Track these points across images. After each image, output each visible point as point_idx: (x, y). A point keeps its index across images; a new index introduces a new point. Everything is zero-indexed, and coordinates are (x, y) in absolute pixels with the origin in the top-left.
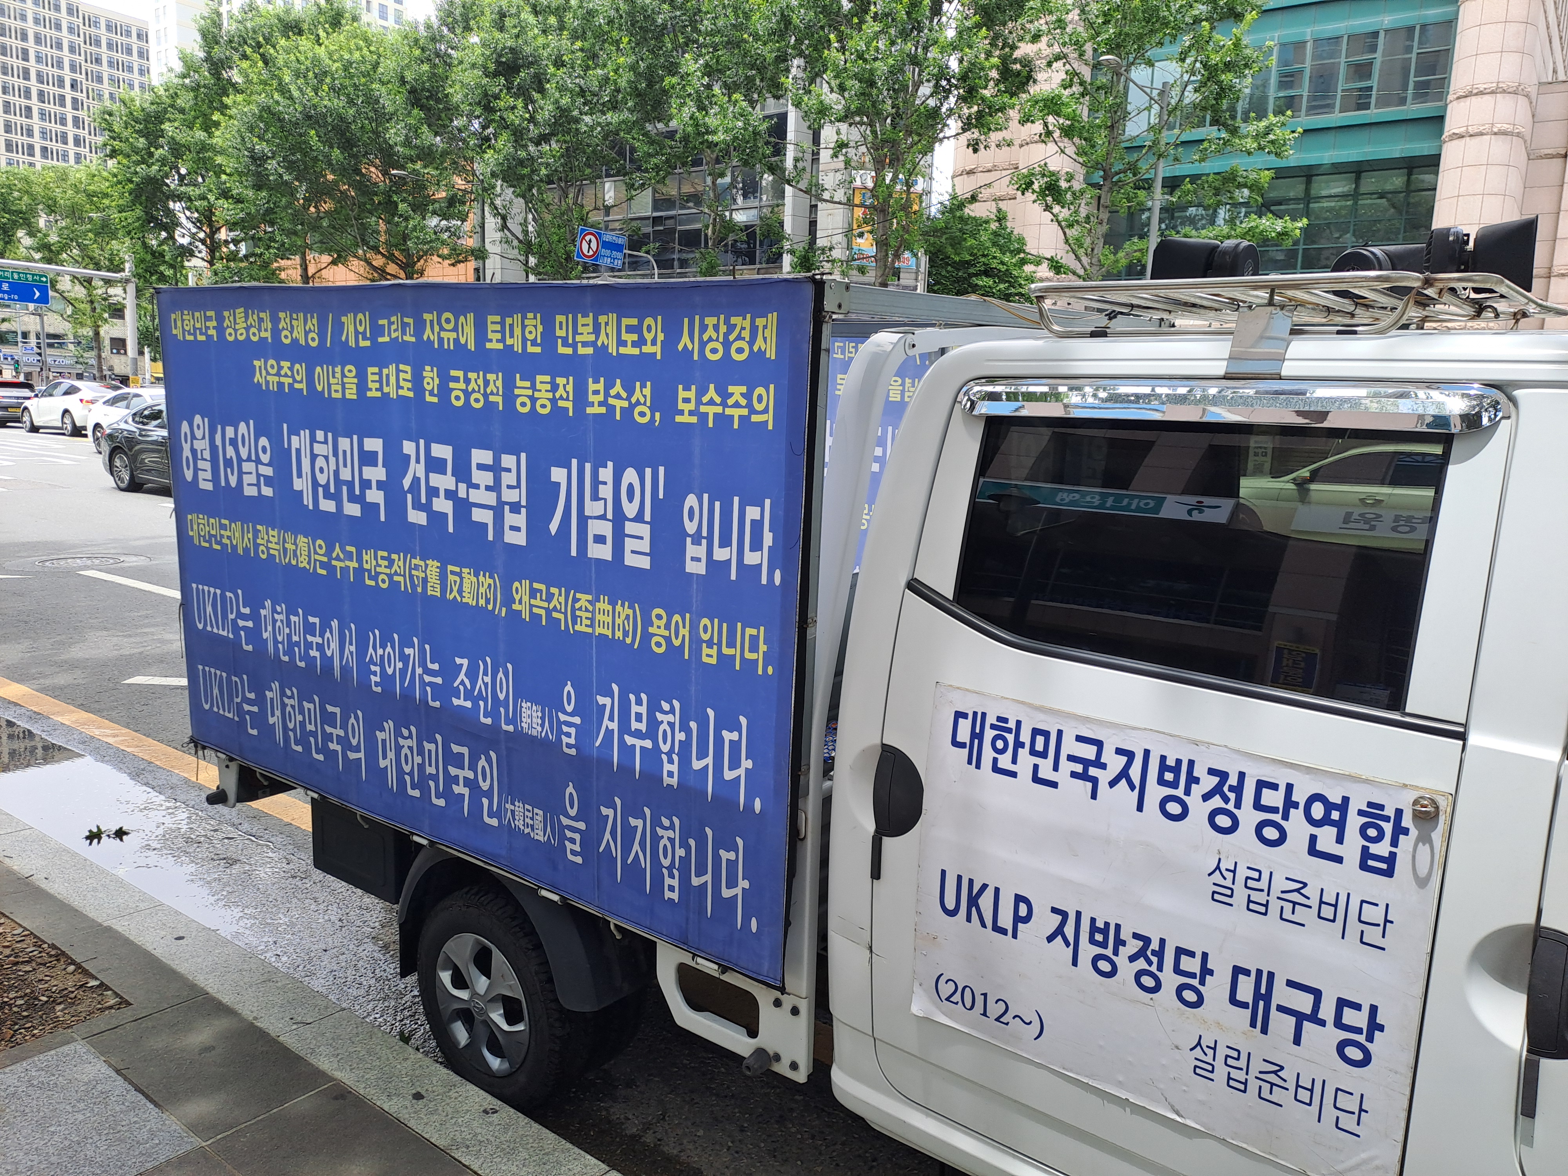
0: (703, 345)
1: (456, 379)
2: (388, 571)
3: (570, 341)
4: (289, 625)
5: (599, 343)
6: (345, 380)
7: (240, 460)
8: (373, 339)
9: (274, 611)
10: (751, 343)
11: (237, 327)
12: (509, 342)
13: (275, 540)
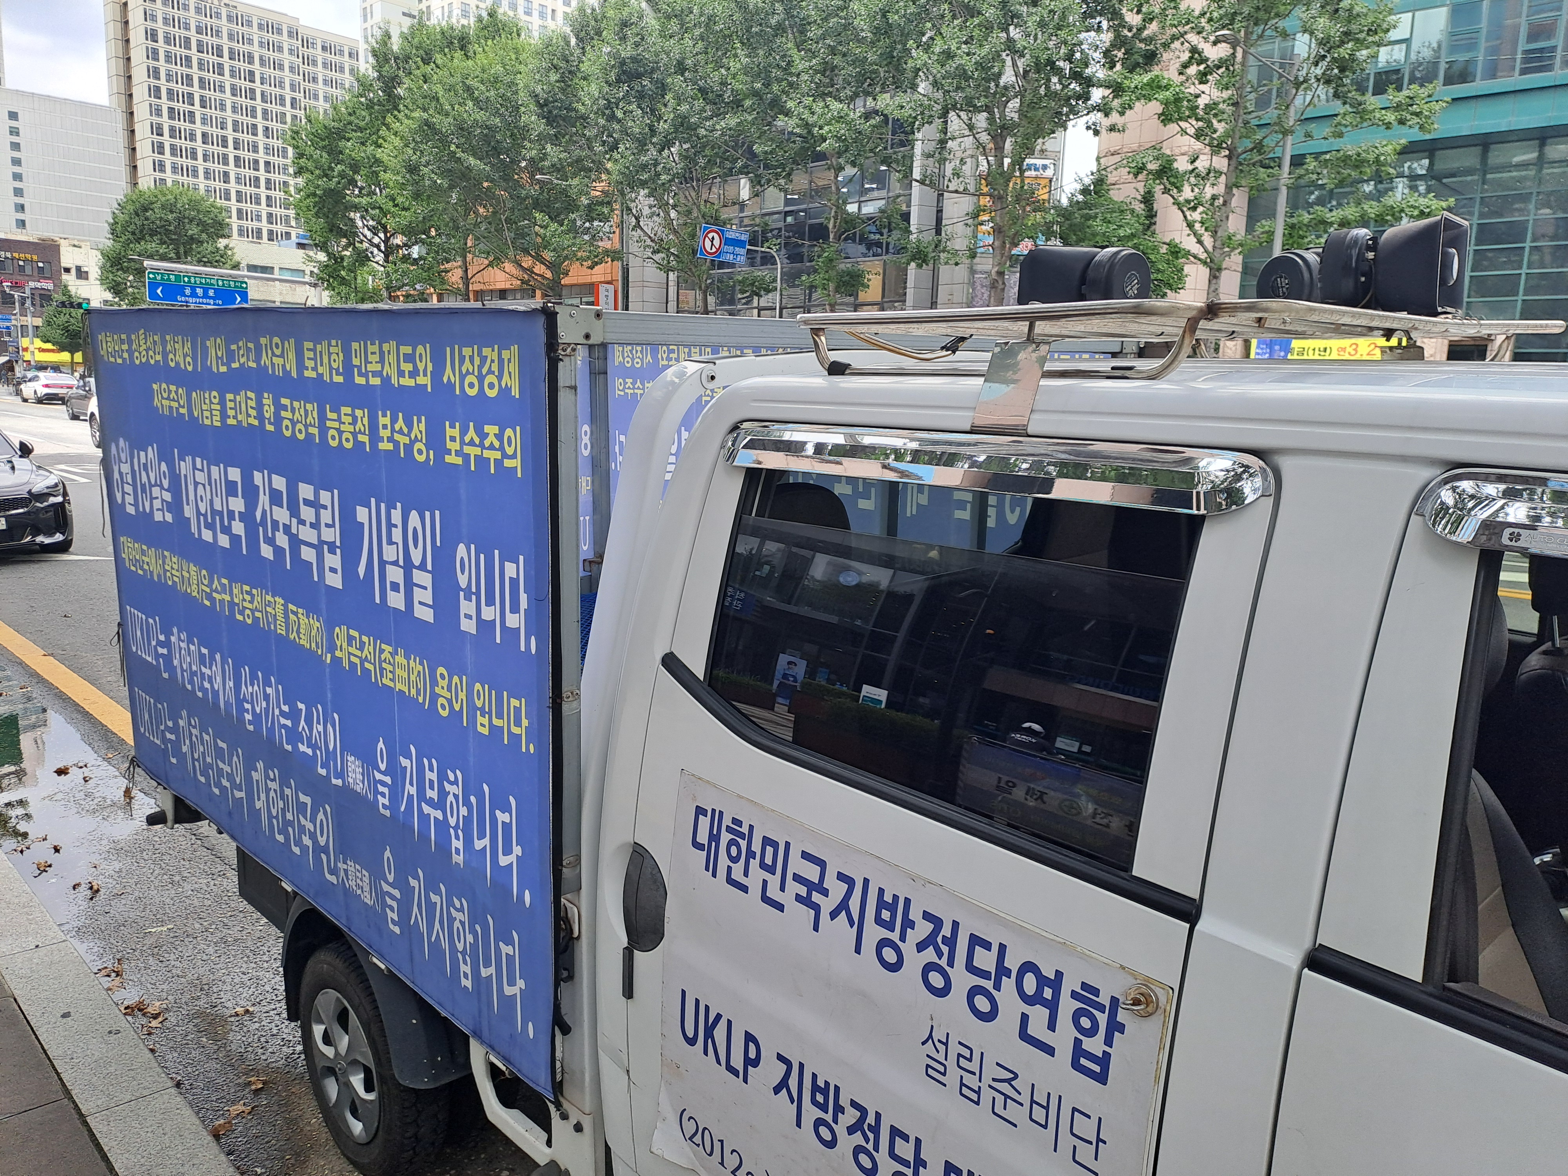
0: (462, 378)
1: (285, 408)
2: (250, 606)
3: (363, 371)
4: (189, 655)
5: (385, 374)
6: (213, 407)
7: (151, 486)
8: (228, 364)
9: (180, 639)
10: (500, 378)
11: (141, 349)
12: (320, 370)
13: (176, 567)
